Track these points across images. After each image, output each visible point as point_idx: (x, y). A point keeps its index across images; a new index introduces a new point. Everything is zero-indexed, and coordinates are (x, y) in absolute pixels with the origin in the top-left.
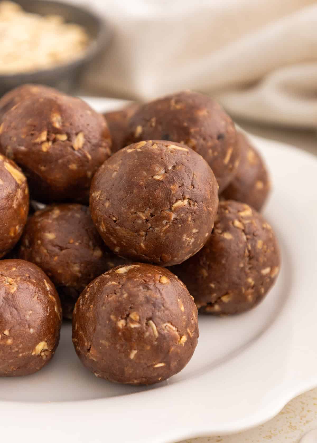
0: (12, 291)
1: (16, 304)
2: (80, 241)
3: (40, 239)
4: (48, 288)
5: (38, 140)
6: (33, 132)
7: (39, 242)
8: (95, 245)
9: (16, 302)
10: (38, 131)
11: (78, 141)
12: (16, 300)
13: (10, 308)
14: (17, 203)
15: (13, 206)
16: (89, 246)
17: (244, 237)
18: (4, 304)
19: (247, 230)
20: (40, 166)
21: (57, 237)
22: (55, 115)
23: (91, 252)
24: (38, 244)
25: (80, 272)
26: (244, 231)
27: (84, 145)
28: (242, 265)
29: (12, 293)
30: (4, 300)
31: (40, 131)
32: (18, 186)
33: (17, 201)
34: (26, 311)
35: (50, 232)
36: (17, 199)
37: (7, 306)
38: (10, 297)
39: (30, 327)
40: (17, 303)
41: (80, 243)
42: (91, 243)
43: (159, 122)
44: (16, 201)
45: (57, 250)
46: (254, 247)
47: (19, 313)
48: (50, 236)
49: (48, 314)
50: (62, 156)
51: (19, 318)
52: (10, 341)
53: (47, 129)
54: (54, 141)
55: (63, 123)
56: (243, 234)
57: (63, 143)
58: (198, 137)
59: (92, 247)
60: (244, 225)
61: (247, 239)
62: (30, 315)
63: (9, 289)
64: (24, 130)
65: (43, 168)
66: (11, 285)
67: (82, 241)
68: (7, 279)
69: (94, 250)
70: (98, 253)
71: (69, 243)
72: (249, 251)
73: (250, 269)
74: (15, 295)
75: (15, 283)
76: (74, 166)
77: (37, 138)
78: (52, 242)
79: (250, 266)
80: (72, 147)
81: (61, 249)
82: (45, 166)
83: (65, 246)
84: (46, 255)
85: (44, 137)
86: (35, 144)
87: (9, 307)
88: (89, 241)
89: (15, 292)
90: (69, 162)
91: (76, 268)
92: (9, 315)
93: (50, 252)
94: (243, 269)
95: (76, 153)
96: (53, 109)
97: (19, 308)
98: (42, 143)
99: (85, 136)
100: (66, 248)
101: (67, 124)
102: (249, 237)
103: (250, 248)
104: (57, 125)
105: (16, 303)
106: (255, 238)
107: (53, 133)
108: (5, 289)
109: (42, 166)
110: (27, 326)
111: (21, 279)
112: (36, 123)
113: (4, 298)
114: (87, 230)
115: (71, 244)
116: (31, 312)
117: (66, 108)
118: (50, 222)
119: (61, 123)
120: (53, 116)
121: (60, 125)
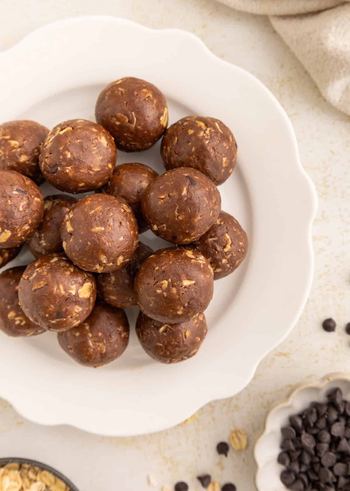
2: (132, 298)
6: (90, 265)
11: (120, 261)
21: (117, 298)
22: (101, 256)
31: (95, 264)
43: (168, 228)
53: (99, 263)
66: (102, 348)
68: (99, 344)
77: (93, 267)
96: (100, 252)
102: (231, 264)
103: (232, 268)
108: (99, 352)
111: (106, 340)
117: (108, 250)
118: (111, 289)
119: (107, 259)
120: (101, 258)
121: (106, 261)
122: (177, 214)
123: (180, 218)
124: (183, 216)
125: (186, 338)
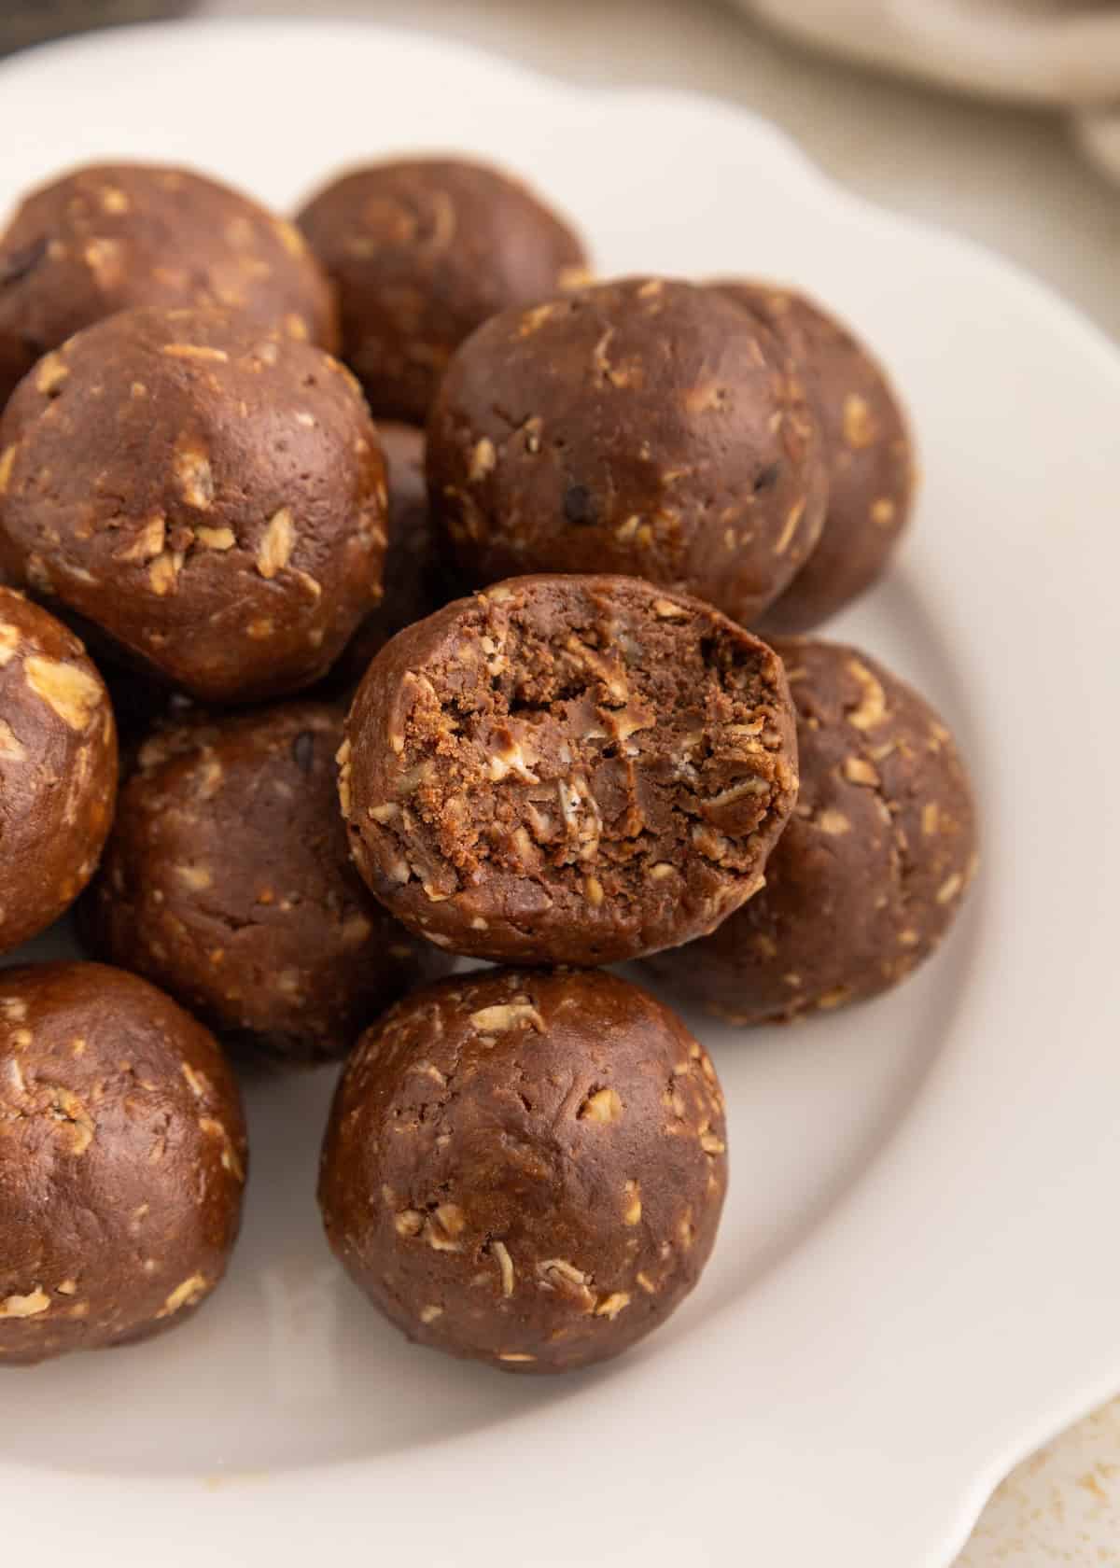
0: (78, 1150)
1: (93, 1195)
2: (294, 895)
3: (160, 884)
4: (197, 1090)
5: (134, 553)
6: (115, 522)
7: (159, 895)
8: (344, 903)
9: (93, 1185)
10: (134, 518)
11: (275, 542)
12: (93, 1179)
13: (75, 1209)
14: (76, 803)
15: (64, 820)
16: (325, 906)
17: (883, 812)
18: (53, 1202)
19: (888, 785)
20: (146, 631)
21: (217, 883)
22: (187, 457)
23: (336, 928)
24: (153, 903)
25: (299, 992)
26: (879, 791)
27: (298, 549)
28: (881, 902)
29: (76, 1157)
30: (52, 1185)
31: (142, 518)
32: (75, 740)
33: (79, 796)
34: (127, 1209)
35: (192, 863)
36: (76, 793)
37: (64, 1204)
38: (73, 1168)
39: (143, 1255)
40: (98, 1191)
41: (297, 902)
42: (331, 898)
43: (552, 437)
44: (75, 799)
45: (219, 927)
46: (914, 836)
47: (103, 1222)
48: (195, 878)
49: (200, 1201)
50: (222, 603)
51: (106, 1239)
52: (79, 1310)
53: (164, 514)
54: (191, 551)
55: (218, 486)
56: (878, 801)
57: (220, 558)
58: (687, 499)
59: (337, 912)
60: (877, 767)
61: (893, 814)
62: (143, 1218)
63: (68, 1143)
64: (85, 509)
65: (157, 639)
66: (73, 1125)
67: (303, 892)
68: (59, 1095)
69: (342, 920)
70: (358, 928)
71: (258, 902)
72: (902, 854)
73: (907, 902)
74: (87, 1164)
75: (86, 1117)
76: (263, 628)
77: (130, 543)
78: (201, 903)
79: (905, 895)
80: (254, 569)
81: (235, 924)
82: (163, 634)
83: (245, 918)
84: (183, 944)
85: (153, 540)
86: (125, 567)
87: (69, 1207)
88: (326, 890)
89: (87, 1151)
90: (246, 615)
91: (287, 983)
92: (73, 1236)
93: (196, 933)
94: (884, 914)
95: (271, 585)
96: (183, 436)
97: (106, 1206)
98: (149, 560)
99: (298, 522)
100: (251, 922)
101: (234, 491)
102: (896, 806)
103: (903, 843)
104: (198, 498)
105: (94, 1190)
106: (916, 803)
107: (186, 524)
108: (52, 1144)
109: (152, 632)
110: (135, 1257)
111: (104, 1089)
112: (125, 486)
113: (51, 1178)
114: (315, 849)
115: (267, 904)
116: (143, 1209)
117: (226, 427)
118: (192, 819)
119: (211, 487)
120: (183, 465)
121: (207, 497)
122: (605, 365)
123: (619, 379)
124: (633, 370)
125: (579, 1115)
